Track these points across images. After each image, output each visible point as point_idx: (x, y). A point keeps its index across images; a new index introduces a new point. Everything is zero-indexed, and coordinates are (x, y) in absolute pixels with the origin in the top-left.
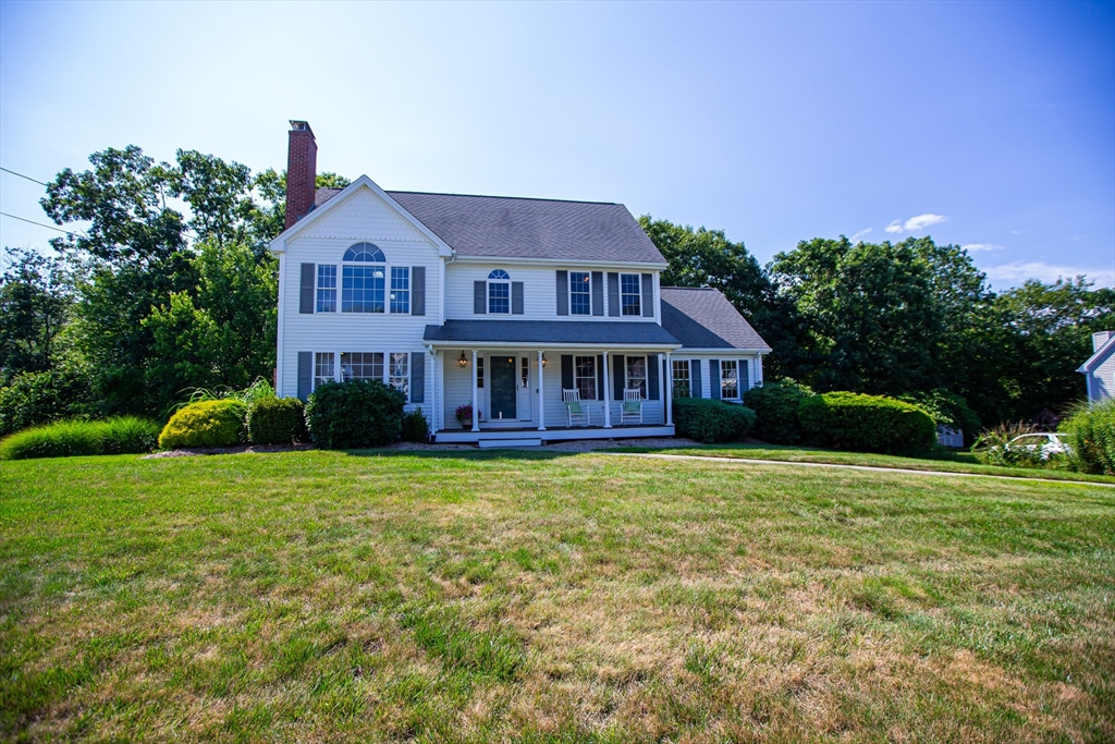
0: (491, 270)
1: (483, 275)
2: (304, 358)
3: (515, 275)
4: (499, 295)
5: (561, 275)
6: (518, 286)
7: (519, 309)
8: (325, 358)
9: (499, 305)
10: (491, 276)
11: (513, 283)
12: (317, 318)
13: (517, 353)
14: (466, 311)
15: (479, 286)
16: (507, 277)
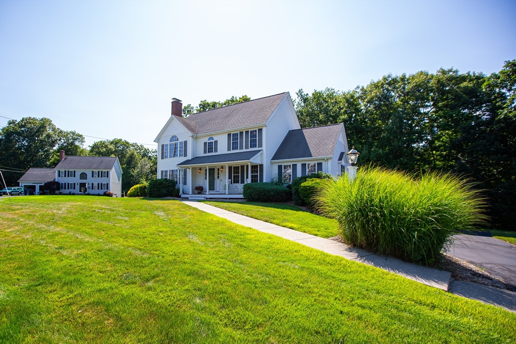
0: (208, 137)
1: (206, 140)
2: (162, 172)
3: (215, 138)
4: (210, 146)
5: (229, 135)
6: (216, 142)
7: (216, 151)
8: (166, 172)
9: (210, 150)
10: (209, 140)
11: (215, 141)
12: (165, 160)
13: (215, 166)
14: (201, 153)
15: (205, 143)
16: (213, 139)
